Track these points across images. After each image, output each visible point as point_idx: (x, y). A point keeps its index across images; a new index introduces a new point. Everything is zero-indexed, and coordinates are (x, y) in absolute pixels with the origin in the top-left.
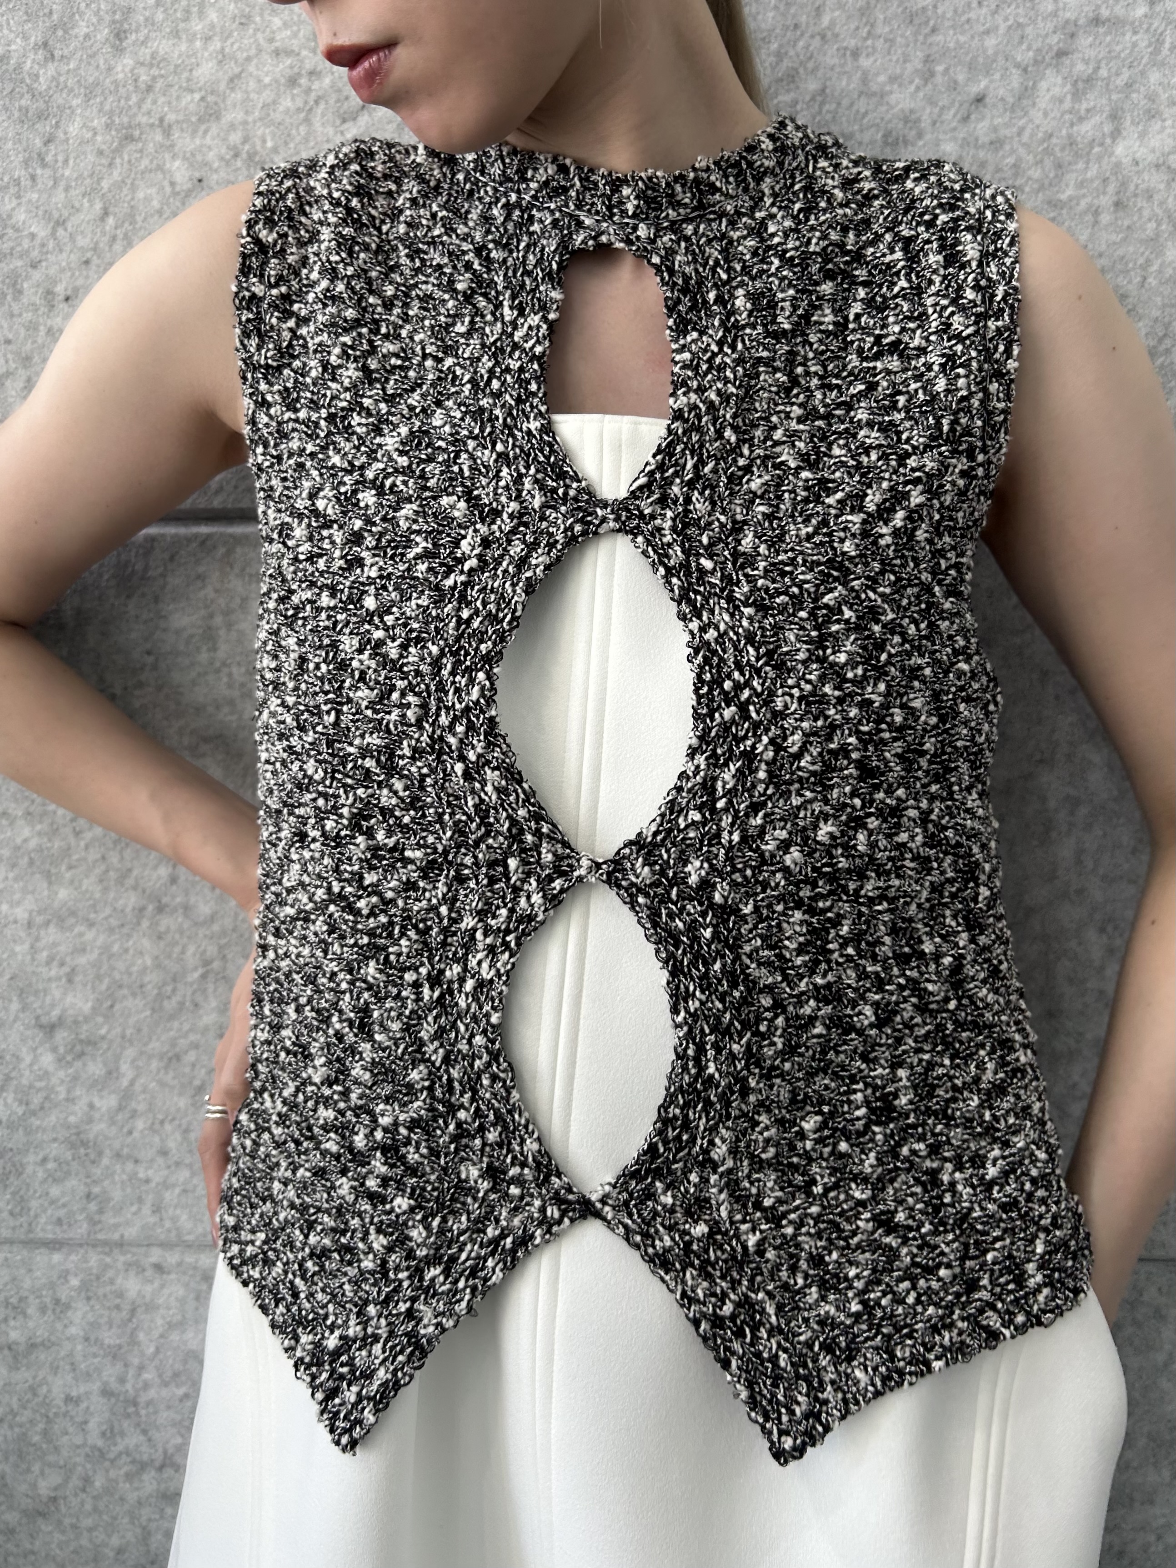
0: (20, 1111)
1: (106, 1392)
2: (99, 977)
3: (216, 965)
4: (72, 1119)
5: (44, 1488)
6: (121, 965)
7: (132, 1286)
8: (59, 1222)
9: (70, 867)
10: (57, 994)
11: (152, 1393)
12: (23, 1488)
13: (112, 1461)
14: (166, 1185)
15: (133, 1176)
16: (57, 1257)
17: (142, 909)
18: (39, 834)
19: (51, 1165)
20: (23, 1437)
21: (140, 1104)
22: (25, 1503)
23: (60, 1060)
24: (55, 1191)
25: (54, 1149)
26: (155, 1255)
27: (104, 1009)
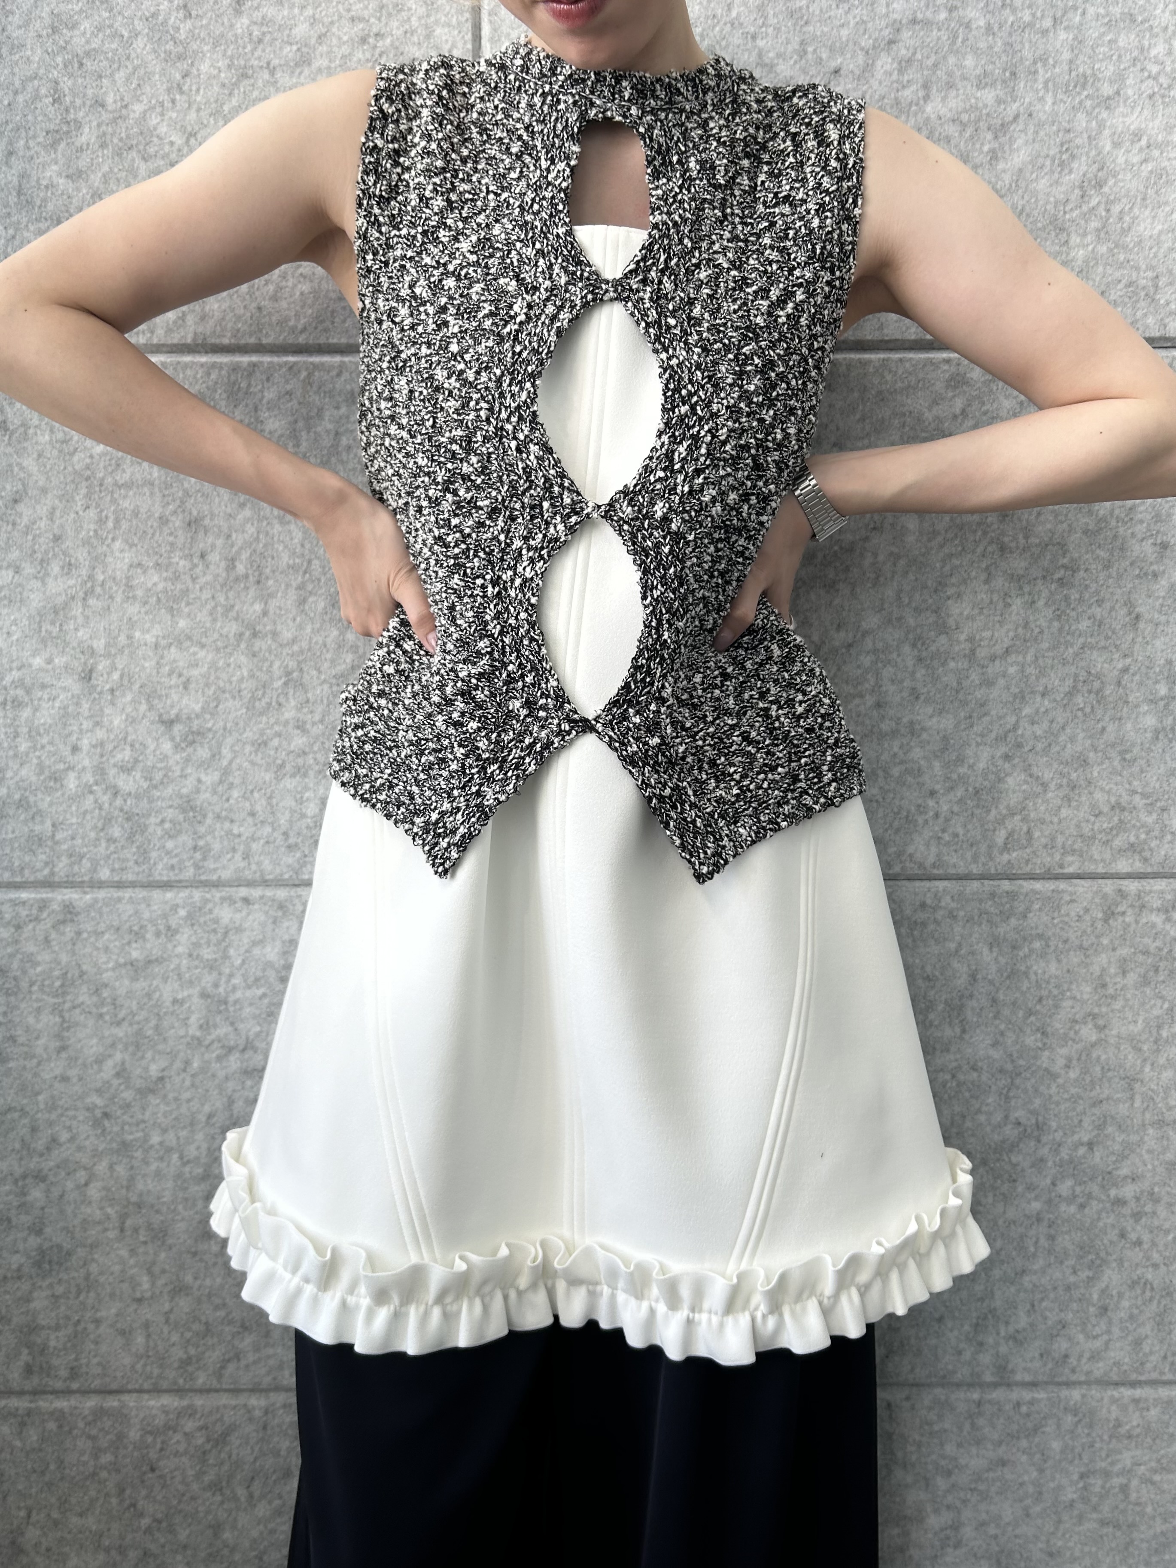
0: (145, 785)
1: (204, 995)
2: (207, 685)
3: (295, 675)
4: (184, 791)
5: (154, 1070)
6: (224, 676)
7: (226, 914)
8: (172, 867)
9: (188, 604)
10: (175, 697)
11: (239, 994)
12: (138, 1071)
13: (208, 1047)
14: (253, 839)
15: (229, 833)
16: (169, 895)
17: (241, 635)
18: (165, 580)
19: (167, 825)
20: (139, 1033)
21: (236, 778)
22: (139, 1083)
23: (176, 747)
24: (170, 845)
25: (170, 813)
26: (243, 892)
27: (212, 709)
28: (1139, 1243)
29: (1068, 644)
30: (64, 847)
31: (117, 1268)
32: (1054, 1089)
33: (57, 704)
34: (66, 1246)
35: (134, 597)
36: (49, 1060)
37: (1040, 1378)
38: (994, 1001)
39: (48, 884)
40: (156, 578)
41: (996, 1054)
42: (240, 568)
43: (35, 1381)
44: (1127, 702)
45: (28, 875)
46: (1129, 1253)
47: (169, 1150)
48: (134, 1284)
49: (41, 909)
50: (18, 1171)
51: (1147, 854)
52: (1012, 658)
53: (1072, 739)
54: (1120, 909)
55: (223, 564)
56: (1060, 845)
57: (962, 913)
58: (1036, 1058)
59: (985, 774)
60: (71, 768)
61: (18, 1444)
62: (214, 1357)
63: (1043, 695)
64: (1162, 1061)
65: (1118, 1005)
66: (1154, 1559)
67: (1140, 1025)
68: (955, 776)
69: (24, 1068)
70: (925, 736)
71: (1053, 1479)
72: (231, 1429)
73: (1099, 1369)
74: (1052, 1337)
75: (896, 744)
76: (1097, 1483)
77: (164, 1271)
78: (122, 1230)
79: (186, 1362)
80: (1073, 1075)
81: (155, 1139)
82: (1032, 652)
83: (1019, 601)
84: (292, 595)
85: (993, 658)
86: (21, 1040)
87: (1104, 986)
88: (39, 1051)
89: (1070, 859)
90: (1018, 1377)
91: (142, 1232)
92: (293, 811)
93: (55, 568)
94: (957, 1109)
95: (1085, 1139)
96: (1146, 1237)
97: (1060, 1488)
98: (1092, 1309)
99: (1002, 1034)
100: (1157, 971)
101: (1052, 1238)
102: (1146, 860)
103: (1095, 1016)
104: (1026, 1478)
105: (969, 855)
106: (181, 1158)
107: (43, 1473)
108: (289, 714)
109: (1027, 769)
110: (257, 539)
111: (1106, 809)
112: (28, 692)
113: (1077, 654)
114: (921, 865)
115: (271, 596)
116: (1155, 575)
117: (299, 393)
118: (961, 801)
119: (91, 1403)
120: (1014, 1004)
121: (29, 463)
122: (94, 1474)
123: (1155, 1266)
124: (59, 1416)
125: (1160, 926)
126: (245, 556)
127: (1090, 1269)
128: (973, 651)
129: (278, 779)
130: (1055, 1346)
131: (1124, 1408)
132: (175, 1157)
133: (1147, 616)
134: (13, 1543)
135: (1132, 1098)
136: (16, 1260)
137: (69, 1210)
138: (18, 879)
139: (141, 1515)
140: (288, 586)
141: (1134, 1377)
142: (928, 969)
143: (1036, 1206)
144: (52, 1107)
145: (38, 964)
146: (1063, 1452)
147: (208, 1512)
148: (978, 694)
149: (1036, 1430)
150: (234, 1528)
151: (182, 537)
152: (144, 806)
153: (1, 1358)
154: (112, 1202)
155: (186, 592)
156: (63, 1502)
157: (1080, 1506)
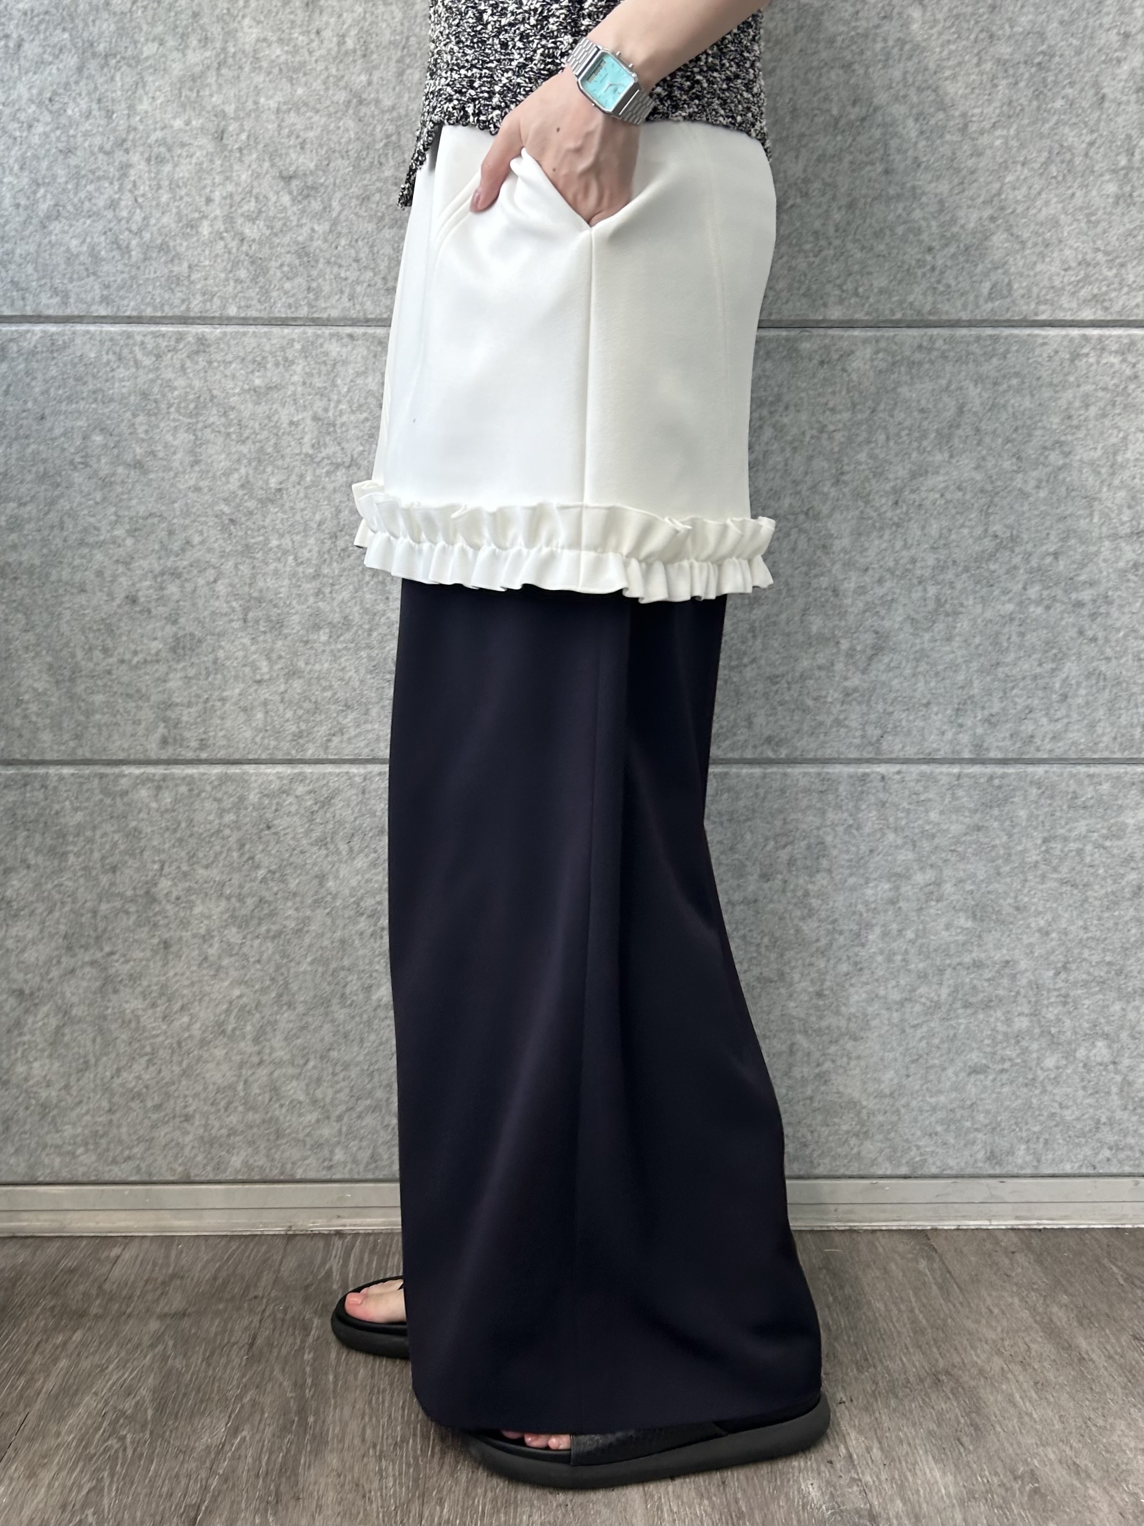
0: (268, 232)
1: (316, 418)
3: (394, 138)
4: (300, 239)
5: (273, 483)
6: (335, 138)
7: (334, 349)
8: (290, 306)
9: (305, 74)
10: (293, 156)
11: (344, 418)
13: (318, 463)
14: (358, 282)
15: (337, 277)
16: (287, 330)
17: (349, 102)
18: (287, 52)
19: (286, 269)
20: (261, 450)
21: (342, 228)
22: (261, 494)
23: (294, 200)
24: (287, 286)
25: (288, 258)
26: (349, 330)
27: (324, 167)
28: (1094, 639)
29: (1044, 121)
30: (199, 286)
31: (241, 654)
32: (1026, 508)
33: (194, 160)
34: (198, 634)
35: (260, 68)
36: (184, 472)
37: (1010, 756)
38: (978, 430)
39: (184, 320)
40: (278, 52)
41: (978, 476)
42: (350, 43)
43: (170, 750)
44: (1093, 172)
45: (168, 311)
46: (1085, 648)
47: (286, 552)
48: (255, 668)
49: (178, 341)
50: (157, 569)
51: (1107, 304)
52: (998, 132)
53: (1047, 203)
54: (1085, 351)
55: (335, 39)
56: (1034, 295)
57: (952, 354)
58: (1011, 479)
59: (974, 233)
60: (205, 217)
61: (154, 805)
62: (322, 731)
63: (1023, 164)
64: (1116, 482)
65: (1081, 434)
66: (1106, 915)
67: (1099, 452)
68: (948, 234)
69: (163, 479)
70: (924, 199)
71: (1020, 843)
72: (336, 792)
73: (1060, 749)
74: (1021, 720)
75: (901, 206)
76: (1057, 846)
77: (280, 657)
78: (245, 621)
79: (299, 735)
80: (1042, 494)
81: (274, 543)
82: (1015, 126)
83: (1004, 82)
84: (393, 67)
85: (982, 132)
86: (161, 455)
87: (1070, 417)
88: (176, 464)
89: (1042, 307)
90: (992, 755)
91: (262, 623)
92: (390, 259)
93: (194, 42)
94: (945, 523)
95: (1051, 550)
96: (1100, 635)
97: (1025, 851)
98: (1054, 697)
99: (984, 459)
100: (1114, 405)
101: (1022, 635)
102: (1106, 309)
103: (1061, 444)
104: (997, 842)
105: (959, 304)
106: (296, 559)
107: (175, 831)
109: (1009, 229)
110: (364, 18)
111: (1074, 264)
112: (169, 150)
113: (1052, 129)
114: (919, 312)
115: (376, 67)
118: (953, 256)
119: (217, 770)
120: (994, 432)
122: (219, 831)
123: (1108, 659)
124: (190, 781)
125: (1117, 366)
126: (353, 32)
127: (1053, 661)
128: (966, 126)
129: (379, 230)
130: (1023, 728)
131: (1080, 783)
132: (291, 558)
133: (1111, 96)
134: (147, 893)
135: (1091, 515)
136: (155, 645)
137: (201, 603)
138: (159, 314)
139: (258, 867)
140: (389, 59)
141: (1089, 755)
142: (923, 402)
143: (1010, 607)
144: (186, 514)
145: (175, 388)
146: (1028, 820)
147: (315, 864)
148: (970, 163)
149: (1006, 800)
150: (336, 877)
151: (301, 16)
152: (266, 251)
153: (141, 730)
154: (237, 597)
155: (303, 64)
156: (192, 856)
157: (1043, 867)
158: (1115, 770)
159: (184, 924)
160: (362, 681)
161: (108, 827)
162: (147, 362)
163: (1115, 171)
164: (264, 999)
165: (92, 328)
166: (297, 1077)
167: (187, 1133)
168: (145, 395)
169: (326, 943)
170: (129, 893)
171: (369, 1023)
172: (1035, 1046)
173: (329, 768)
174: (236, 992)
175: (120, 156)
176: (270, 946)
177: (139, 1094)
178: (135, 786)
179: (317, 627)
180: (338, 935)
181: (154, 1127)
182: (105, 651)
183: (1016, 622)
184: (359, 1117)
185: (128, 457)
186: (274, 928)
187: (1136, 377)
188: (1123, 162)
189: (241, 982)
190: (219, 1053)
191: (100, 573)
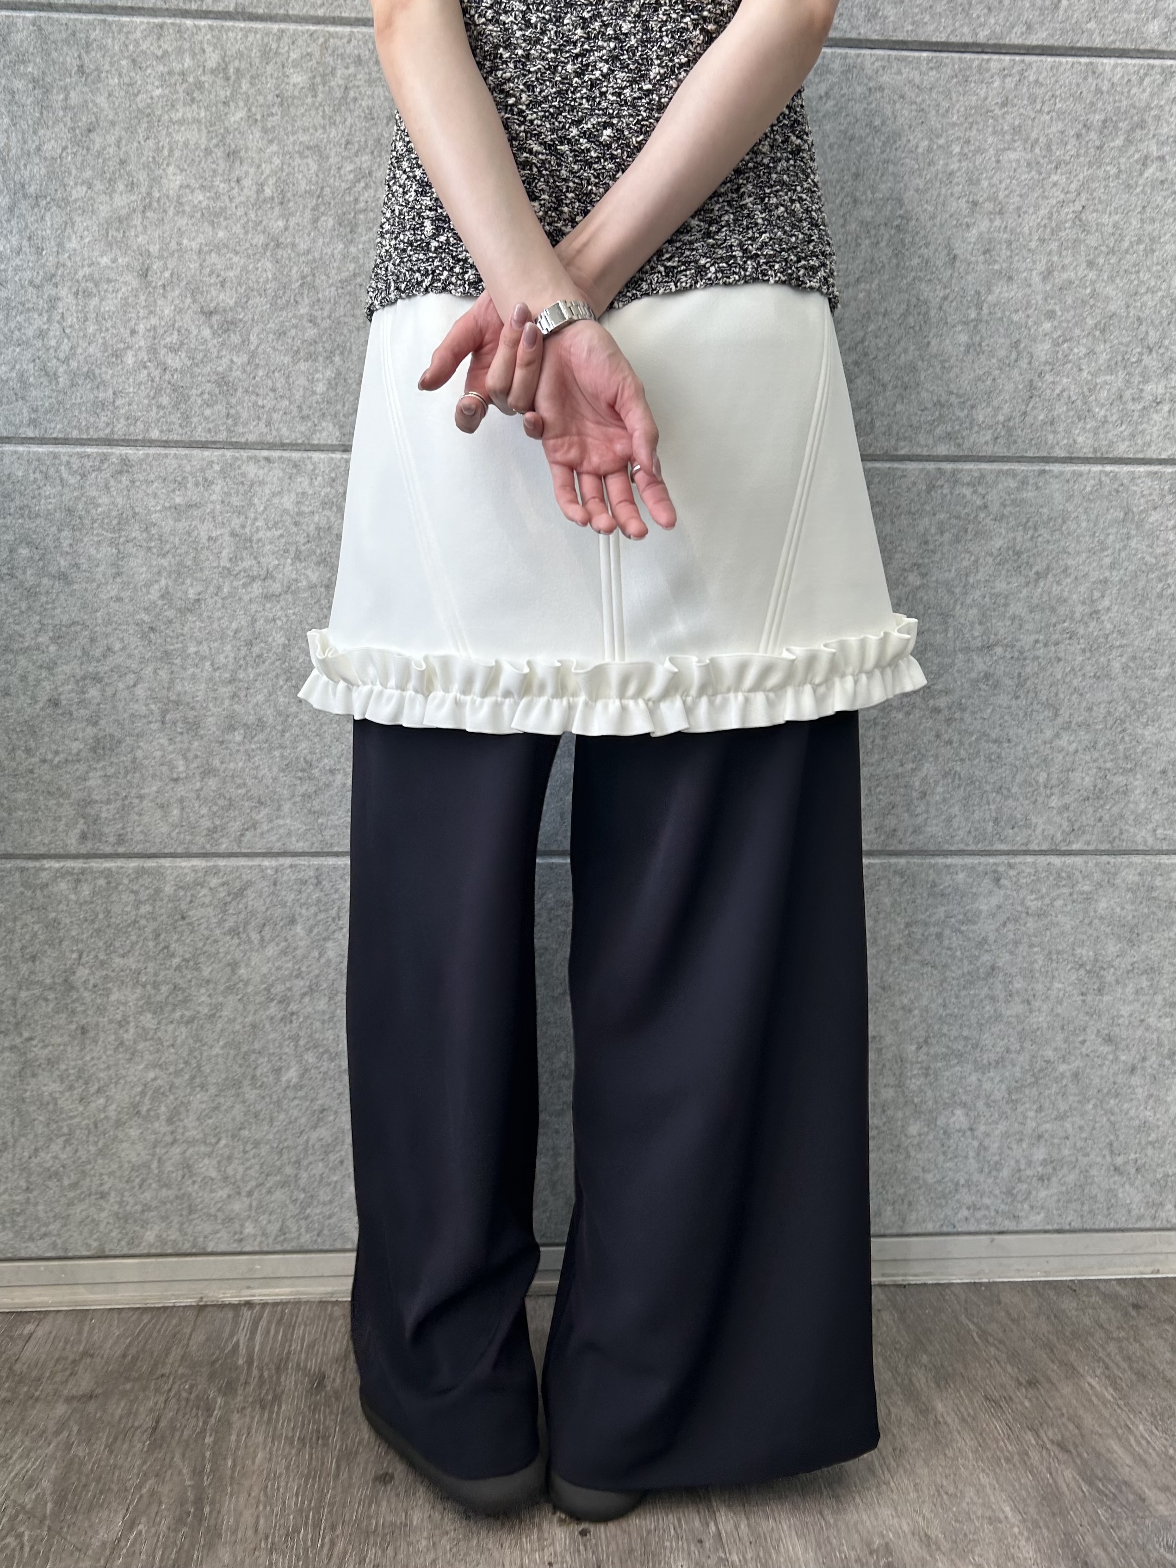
0: (189, 363)
1: (233, 534)
2: (240, 284)
4: (220, 369)
5: (192, 594)
6: (253, 278)
7: (252, 470)
8: (209, 430)
9: (226, 219)
10: (214, 293)
11: (261, 534)
12: (179, 594)
13: (235, 576)
14: (274, 410)
15: (255, 404)
16: (207, 453)
17: (267, 245)
18: (208, 198)
19: (206, 396)
20: (181, 564)
21: (261, 361)
22: (180, 604)
23: (215, 334)
24: (208, 412)
25: (209, 387)
26: (265, 453)
27: (242, 303)
28: (950, 742)
29: (903, 277)
30: (122, 411)
31: (158, 754)
33: (120, 295)
34: (118, 735)
35: (184, 212)
36: (107, 583)
37: (875, 848)
39: (109, 442)
40: (201, 198)
42: (268, 192)
43: (89, 845)
44: (946, 323)
45: (93, 434)
46: (943, 750)
47: (203, 658)
48: (172, 768)
49: (102, 461)
50: (79, 673)
51: (960, 441)
53: (905, 351)
54: (939, 483)
55: (254, 188)
56: (895, 432)
60: (129, 347)
61: (73, 897)
62: (235, 827)
63: (884, 316)
65: (938, 556)
66: (963, 993)
67: (953, 574)
69: (86, 590)
71: (885, 928)
72: (249, 884)
73: (920, 842)
74: (886, 815)
76: (918, 930)
77: (196, 757)
78: (163, 723)
79: (213, 830)
81: (192, 649)
82: (876, 282)
83: (867, 242)
84: (308, 214)
86: (85, 567)
87: (926, 543)
88: (99, 576)
89: (902, 444)
91: (179, 724)
92: (305, 389)
93: (120, 186)
96: (956, 738)
98: (914, 794)
100: (966, 532)
101: (884, 738)
102: (959, 445)
103: (919, 566)
106: (212, 665)
107: (93, 922)
108: (303, 310)
109: (871, 373)
110: (282, 170)
111: (929, 405)
112: (96, 285)
113: (909, 284)
115: (292, 214)
116: (968, 226)
117: (317, 55)
119: (134, 864)
121: (101, 100)
122: (135, 922)
123: (962, 760)
124: (108, 874)
125: (969, 497)
126: (271, 181)
127: (914, 762)
129: (295, 364)
130: (888, 822)
131: (939, 872)
132: (208, 664)
133: (961, 257)
134: (66, 981)
135: (946, 630)
136: (76, 746)
137: (120, 705)
138: (85, 436)
139: (173, 956)
140: (305, 207)
141: (946, 847)
144: (109, 622)
145: (99, 505)
146: (893, 905)
147: (227, 953)
150: (248, 965)
151: (222, 165)
152: (187, 380)
153: (61, 826)
154: (155, 700)
155: (224, 209)
156: (109, 945)
157: (905, 948)
158: (969, 860)
159: (101, 1010)
160: (275, 779)
161: (29, 918)
162: (72, 480)
163: (966, 323)
164: (177, 1081)
165: (20, 448)
166: (209, 1155)
167: (102, 1209)
168: (70, 511)
169: (238, 1027)
170: (48, 981)
171: (279, 1103)
172: (900, 1115)
173: (242, 862)
174: (151, 1075)
175: (49, 290)
176: (183, 1029)
177: (56, 1173)
178: (55, 879)
179: (232, 728)
180: (249, 1019)
181: (70, 1204)
182: (28, 751)
183: (879, 727)
184: (269, 1192)
185: (53, 569)
186: (188, 1013)
187: (986, 507)
188: (973, 315)
189: (155, 1065)
190: (134, 1133)
191: (23, 678)
